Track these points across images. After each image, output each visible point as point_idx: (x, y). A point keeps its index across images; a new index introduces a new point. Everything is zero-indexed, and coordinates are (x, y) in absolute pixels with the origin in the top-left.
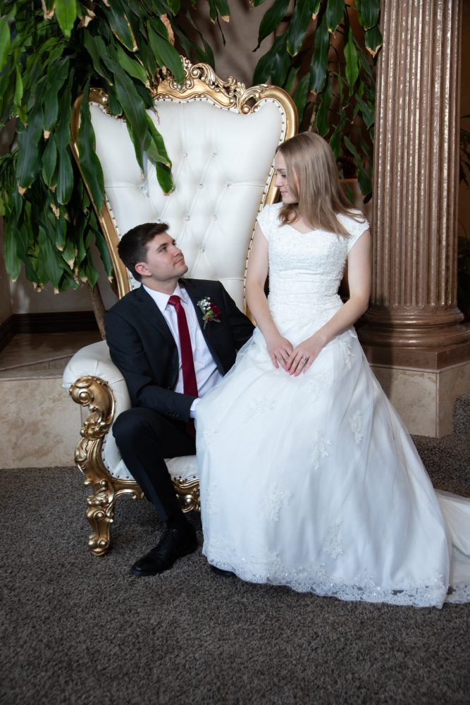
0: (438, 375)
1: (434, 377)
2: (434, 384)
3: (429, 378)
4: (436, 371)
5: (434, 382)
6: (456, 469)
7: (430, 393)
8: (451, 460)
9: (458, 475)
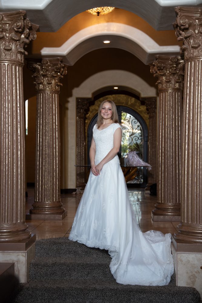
0: (26, 253)
1: (24, 254)
2: (24, 258)
3: (22, 255)
4: (25, 252)
5: (24, 256)
6: (40, 296)
7: (22, 262)
8: (38, 291)
9: (41, 298)
